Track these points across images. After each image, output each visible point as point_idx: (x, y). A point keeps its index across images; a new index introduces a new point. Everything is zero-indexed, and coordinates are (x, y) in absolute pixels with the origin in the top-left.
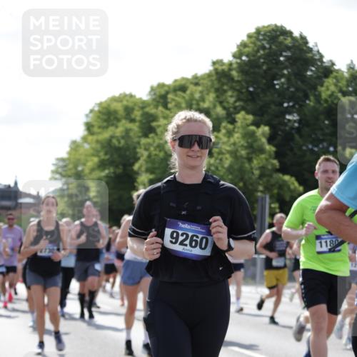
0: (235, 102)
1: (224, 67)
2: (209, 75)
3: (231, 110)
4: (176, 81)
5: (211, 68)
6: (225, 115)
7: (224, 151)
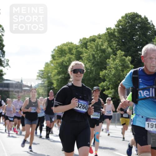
0: (117, 46)
1: (111, 31)
2: (105, 34)
3: (115, 49)
4: (91, 37)
5: (106, 31)
6: (112, 52)
7: (112, 67)
